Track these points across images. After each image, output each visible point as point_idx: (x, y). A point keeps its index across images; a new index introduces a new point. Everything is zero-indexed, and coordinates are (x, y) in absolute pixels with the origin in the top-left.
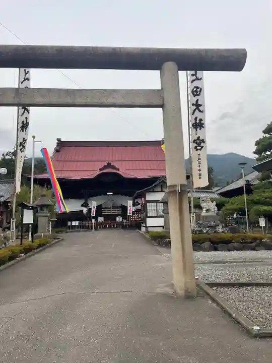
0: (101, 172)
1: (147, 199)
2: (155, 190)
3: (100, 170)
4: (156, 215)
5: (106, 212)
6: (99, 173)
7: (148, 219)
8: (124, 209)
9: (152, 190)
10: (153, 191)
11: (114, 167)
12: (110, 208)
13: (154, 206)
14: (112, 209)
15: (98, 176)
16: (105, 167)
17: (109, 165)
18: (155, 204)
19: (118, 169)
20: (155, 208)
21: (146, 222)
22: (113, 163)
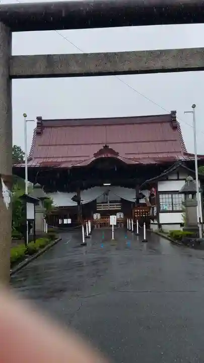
0: (97, 157)
1: (159, 190)
3: (95, 155)
4: (171, 209)
5: (102, 208)
6: (94, 158)
7: (161, 215)
10: (167, 180)
11: (112, 151)
12: (107, 203)
13: (169, 198)
14: (109, 204)
16: (101, 152)
17: (106, 149)
18: (170, 196)
19: (117, 154)
20: (170, 200)
21: (158, 218)
22: (110, 146)
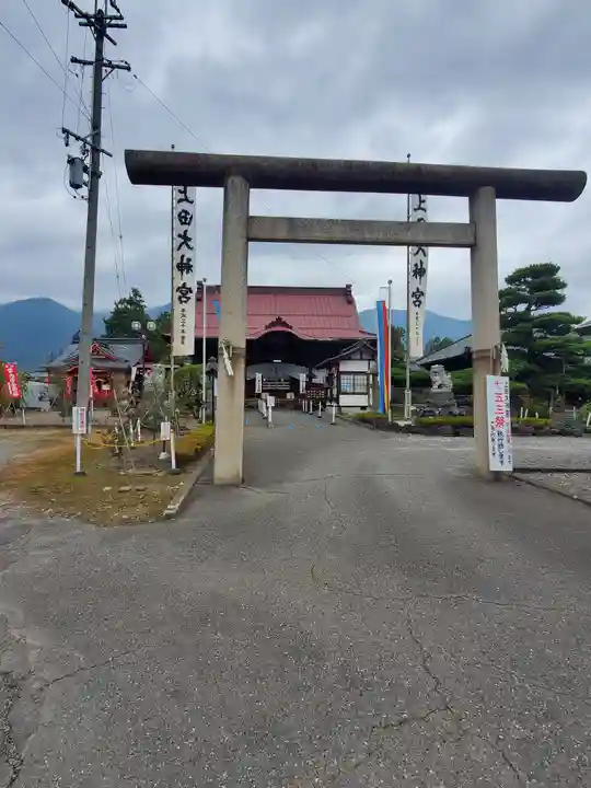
0: (269, 330)
1: (341, 370)
2: (353, 357)
3: (267, 327)
4: (352, 391)
6: (265, 332)
7: (342, 397)
8: (295, 383)
9: (347, 358)
10: (350, 359)
11: (285, 324)
13: (350, 379)
15: (266, 335)
16: (273, 324)
17: (279, 321)
18: (352, 376)
19: (291, 328)
20: (352, 381)
21: (337, 400)
22: (284, 319)
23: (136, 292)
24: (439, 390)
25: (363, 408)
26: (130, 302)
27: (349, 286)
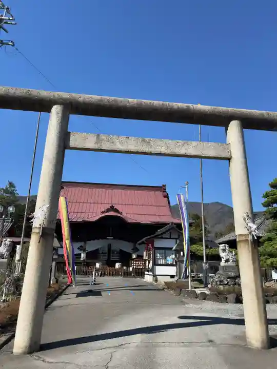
1: (155, 246)
2: (164, 237)
3: (103, 213)
4: (163, 263)
6: (101, 216)
9: (160, 237)
10: (162, 238)
13: (163, 253)
18: (164, 251)
19: (121, 213)
21: (152, 270)
22: (116, 207)
23: (11, 185)
24: (226, 264)
25: (172, 277)
26: (6, 191)
27: (164, 186)
